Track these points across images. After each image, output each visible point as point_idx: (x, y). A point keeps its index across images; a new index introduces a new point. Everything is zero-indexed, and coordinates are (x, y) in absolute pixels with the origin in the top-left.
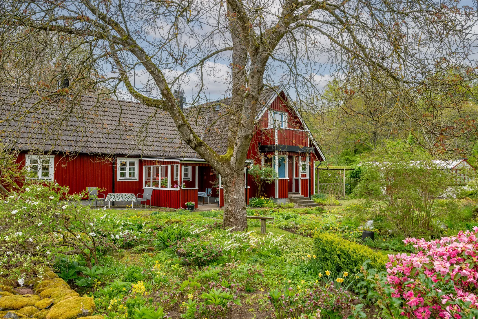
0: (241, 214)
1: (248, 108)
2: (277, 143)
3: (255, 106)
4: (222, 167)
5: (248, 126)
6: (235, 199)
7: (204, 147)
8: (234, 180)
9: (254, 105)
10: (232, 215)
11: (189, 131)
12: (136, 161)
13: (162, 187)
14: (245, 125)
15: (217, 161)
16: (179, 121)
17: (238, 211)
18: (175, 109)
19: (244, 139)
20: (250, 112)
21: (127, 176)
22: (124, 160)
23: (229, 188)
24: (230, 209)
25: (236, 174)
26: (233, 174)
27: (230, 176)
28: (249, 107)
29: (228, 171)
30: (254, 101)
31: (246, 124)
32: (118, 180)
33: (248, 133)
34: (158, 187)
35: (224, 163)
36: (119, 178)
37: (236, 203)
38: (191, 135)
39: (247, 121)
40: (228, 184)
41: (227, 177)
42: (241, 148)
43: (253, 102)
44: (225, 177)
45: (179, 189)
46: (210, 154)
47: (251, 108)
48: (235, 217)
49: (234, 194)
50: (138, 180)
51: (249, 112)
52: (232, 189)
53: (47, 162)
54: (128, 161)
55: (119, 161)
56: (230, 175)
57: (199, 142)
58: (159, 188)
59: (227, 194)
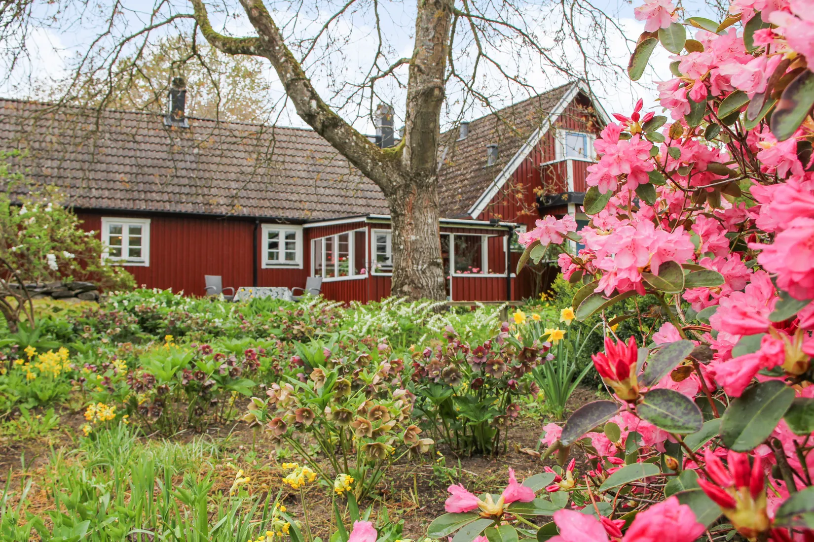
0: (428, 274)
1: (427, 29)
2: (571, 188)
3: (444, 23)
4: (384, 171)
5: (430, 69)
6: (414, 242)
7: (343, 130)
8: (410, 199)
9: (439, 19)
10: (407, 277)
11: (309, 94)
12: (298, 231)
13: (341, 275)
14: (423, 67)
15: (373, 160)
16: (286, 72)
17: (420, 267)
18: (277, 48)
19: (423, 98)
20: (434, 37)
21: (282, 259)
22: (274, 228)
23: (401, 218)
24: (403, 264)
25: (413, 186)
26: (407, 186)
27: (401, 192)
28: (431, 26)
29: (397, 180)
30: (440, 11)
31: (424, 64)
32: (264, 266)
33: (431, 85)
34: (333, 276)
35: (389, 164)
36: (265, 262)
37: (416, 250)
38: (314, 103)
39: (426, 58)
40: (398, 210)
41: (395, 193)
42: (419, 121)
43: (438, 13)
44: (392, 194)
45: (366, 276)
46: (357, 144)
47: (435, 28)
48: (412, 282)
49: (412, 230)
50: (301, 267)
51: (431, 37)
52: (408, 220)
53: (138, 231)
54: (283, 231)
55: (266, 230)
56: (403, 187)
57: (330, 116)
58: (337, 278)
59: (397, 233)
